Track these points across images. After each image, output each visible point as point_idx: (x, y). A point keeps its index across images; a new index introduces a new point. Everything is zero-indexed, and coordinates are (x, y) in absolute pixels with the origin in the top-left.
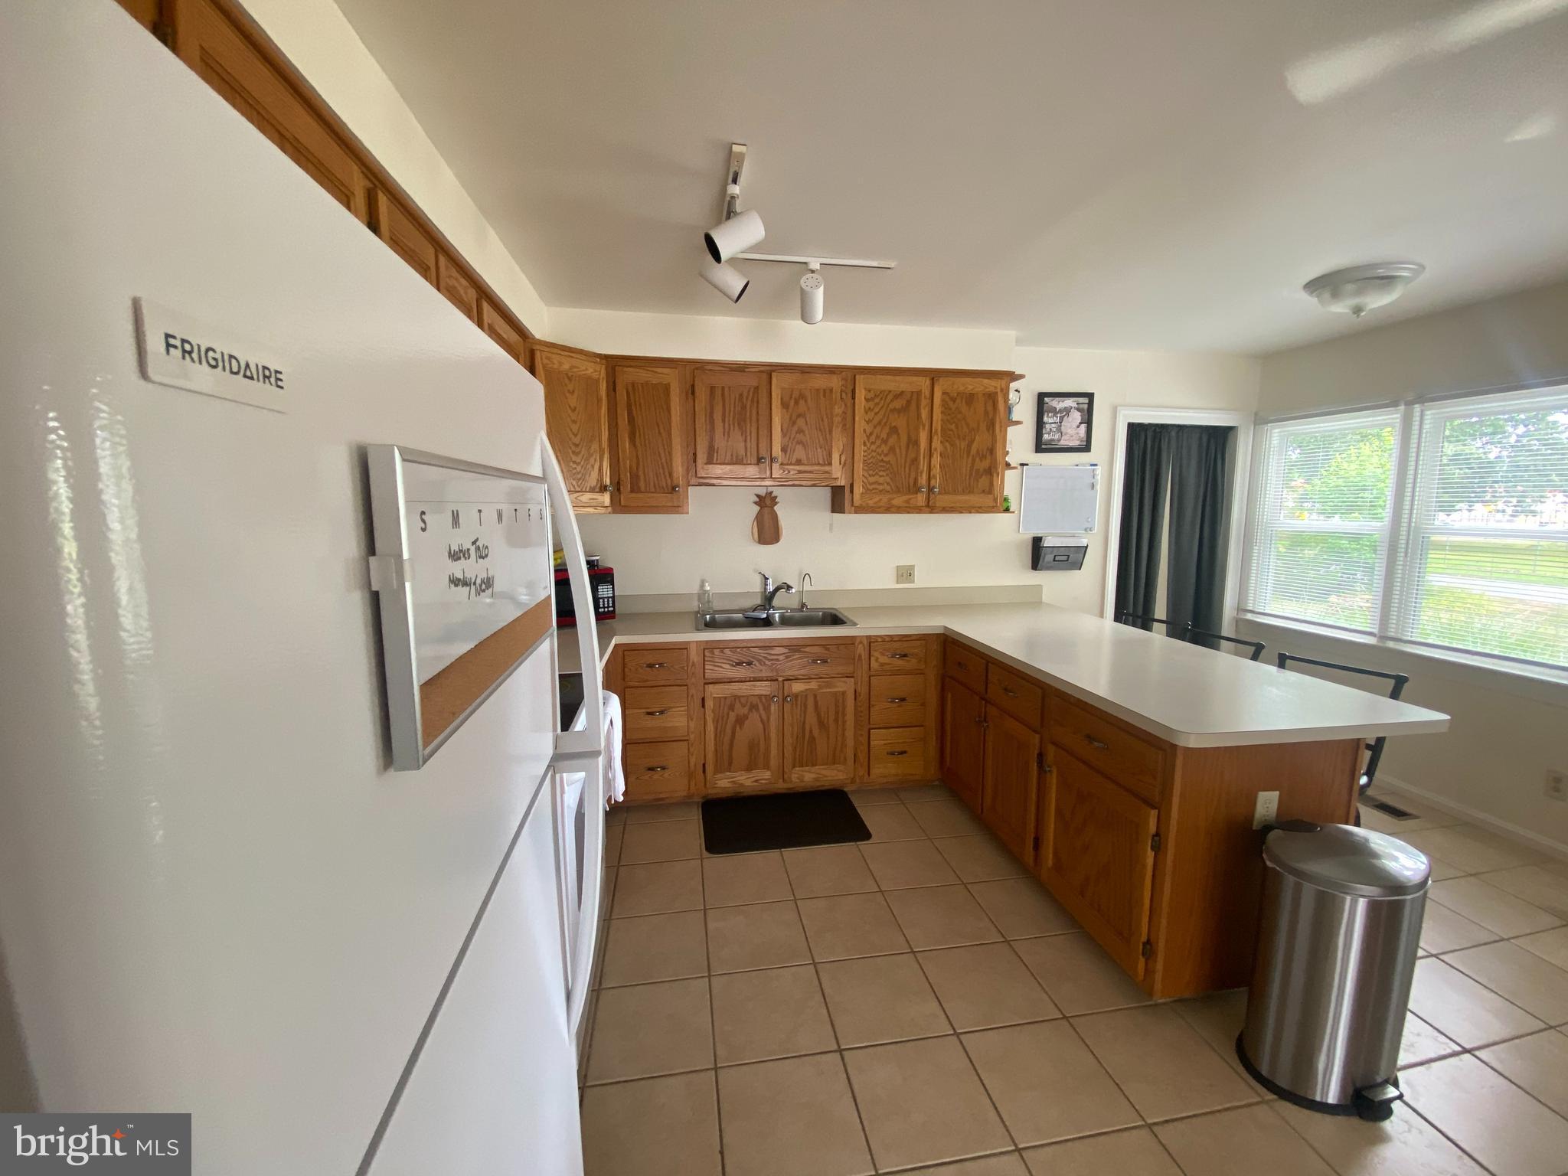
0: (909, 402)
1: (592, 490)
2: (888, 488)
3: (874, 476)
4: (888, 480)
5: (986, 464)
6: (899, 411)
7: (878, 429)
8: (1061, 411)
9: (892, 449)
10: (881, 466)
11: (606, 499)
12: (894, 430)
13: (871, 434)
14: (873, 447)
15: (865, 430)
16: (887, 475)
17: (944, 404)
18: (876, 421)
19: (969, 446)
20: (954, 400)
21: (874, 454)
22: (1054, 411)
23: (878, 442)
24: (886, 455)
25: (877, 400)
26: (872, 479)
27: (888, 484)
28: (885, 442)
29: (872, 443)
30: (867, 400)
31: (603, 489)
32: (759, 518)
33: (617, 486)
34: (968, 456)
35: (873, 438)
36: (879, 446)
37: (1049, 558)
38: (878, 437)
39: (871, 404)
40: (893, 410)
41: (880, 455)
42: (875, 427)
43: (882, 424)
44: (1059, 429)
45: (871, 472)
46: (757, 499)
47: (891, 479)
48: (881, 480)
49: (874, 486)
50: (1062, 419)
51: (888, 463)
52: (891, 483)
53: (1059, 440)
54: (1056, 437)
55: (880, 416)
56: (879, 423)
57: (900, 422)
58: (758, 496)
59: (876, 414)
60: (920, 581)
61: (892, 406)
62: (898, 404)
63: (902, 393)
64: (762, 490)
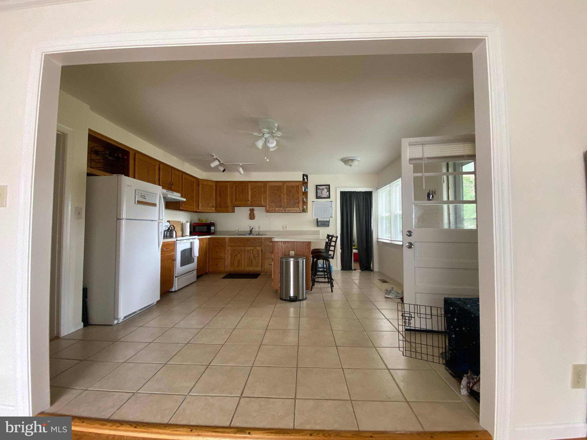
0: (279, 188)
1: (211, 207)
2: (275, 206)
5: (297, 201)
8: (321, 189)
9: (275, 198)
10: (273, 201)
11: (214, 209)
12: (276, 194)
13: (270, 195)
14: (271, 198)
16: (274, 203)
17: (287, 188)
19: (293, 197)
20: (289, 187)
22: (320, 189)
24: (274, 199)
25: (272, 188)
26: (271, 205)
27: (274, 205)
28: (274, 196)
30: (269, 188)
31: (213, 207)
32: (250, 214)
33: (216, 207)
34: (293, 200)
35: (271, 196)
37: (320, 224)
38: (272, 195)
40: (275, 190)
44: (322, 193)
45: (270, 203)
46: (250, 210)
48: (273, 205)
50: (322, 191)
53: (322, 196)
54: (321, 195)
56: (272, 192)
57: (277, 192)
59: (271, 190)
60: (288, 229)
61: (275, 189)
62: (276, 189)
63: (277, 186)
64: (251, 208)
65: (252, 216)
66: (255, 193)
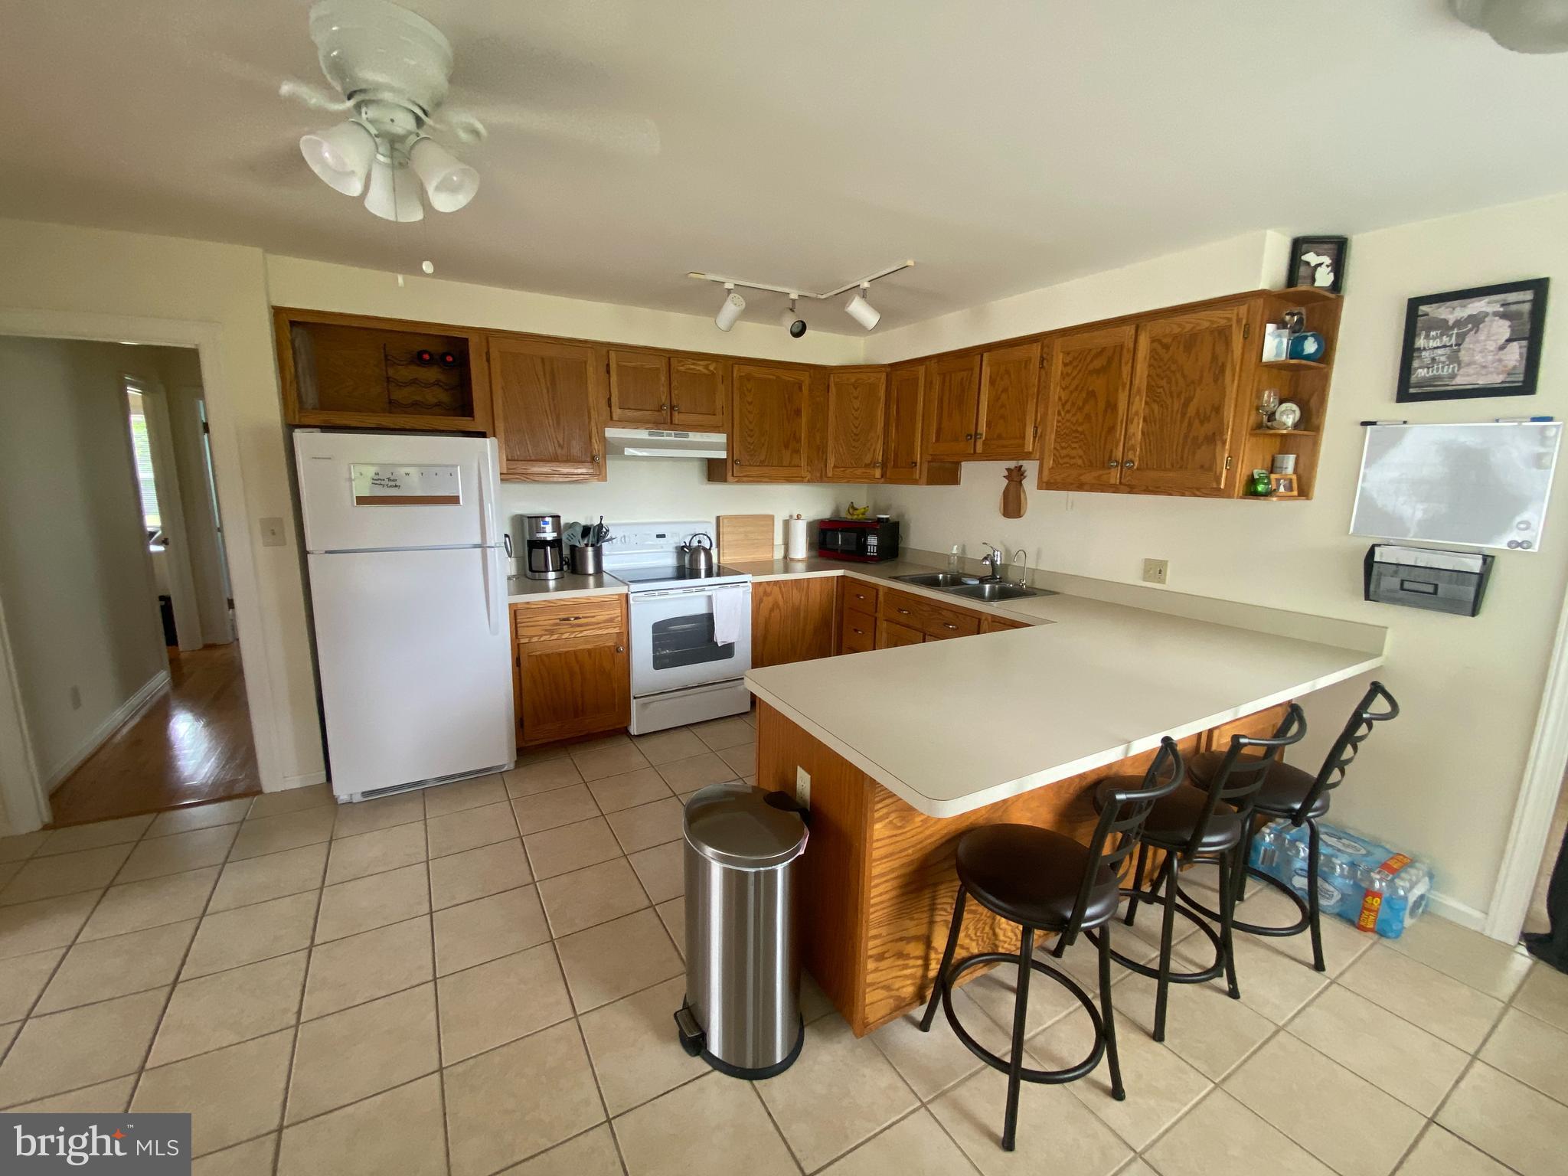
0: (1110, 360)
1: (867, 466)
2: (1080, 462)
3: (1065, 448)
4: (1081, 452)
5: (1208, 428)
6: (1098, 372)
7: (1075, 394)
8: (1458, 323)
9: (1088, 417)
10: (1076, 437)
11: (878, 473)
12: (1092, 394)
13: (1066, 402)
14: (1068, 416)
15: (1060, 399)
16: (1080, 447)
17: (1154, 354)
18: (1072, 387)
19: (1186, 405)
20: (1166, 347)
21: (1068, 424)
22: (1443, 326)
23: (1073, 411)
24: (1081, 424)
25: (1075, 364)
26: (1064, 452)
27: (1081, 457)
28: (1080, 409)
29: (1068, 412)
30: (1065, 365)
31: (876, 465)
32: (1006, 493)
33: (884, 465)
34: (1182, 422)
35: (1068, 407)
36: (1074, 415)
37: (1390, 583)
38: (1073, 404)
39: (1069, 369)
40: (1091, 373)
41: (1074, 425)
42: (1071, 392)
43: (1080, 388)
44: (1454, 358)
45: (1063, 444)
46: (1006, 474)
47: (1084, 451)
48: (1073, 453)
49: (1066, 460)
50: (1461, 338)
51: (1082, 433)
52: (1084, 457)
53: (1453, 376)
54: (1446, 371)
55: (1076, 382)
56: (1076, 389)
57: (1098, 384)
58: (1008, 470)
59: (1074, 378)
60: (1174, 582)
61: (1091, 367)
62: (1097, 364)
63: (1103, 350)
64: (1012, 464)
65: (1012, 506)
66: (1004, 396)
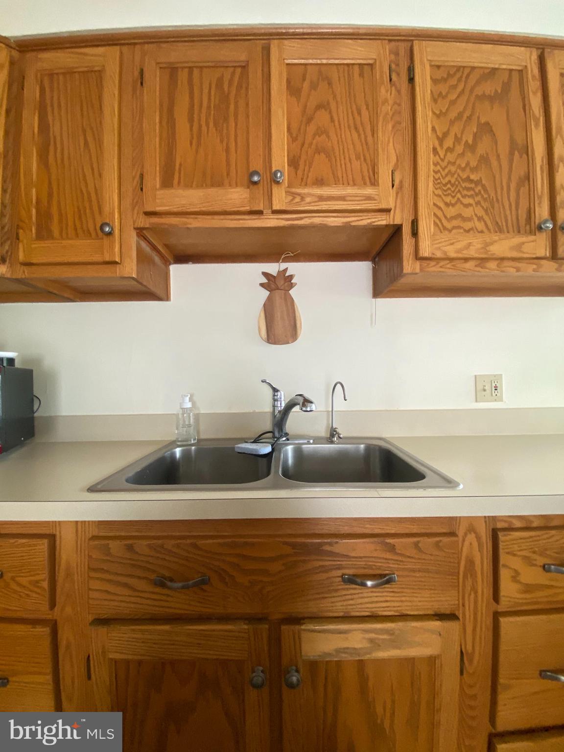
0: (506, 87)
2: (480, 226)
3: (453, 205)
4: (480, 212)
6: (492, 99)
7: (456, 129)
9: (484, 160)
10: (468, 189)
12: (486, 128)
13: (446, 135)
14: (451, 157)
15: (434, 129)
16: (478, 203)
18: (453, 115)
21: (453, 169)
23: (459, 149)
24: (474, 170)
25: (453, 81)
26: (451, 212)
27: (480, 219)
28: (471, 148)
29: (450, 150)
30: (435, 81)
32: (268, 309)
35: (449, 142)
36: (462, 155)
38: (457, 140)
39: (443, 88)
40: (482, 98)
41: (463, 170)
42: (452, 123)
43: (465, 118)
45: (448, 199)
46: (265, 280)
47: (486, 211)
48: (468, 212)
49: (455, 223)
51: (478, 182)
52: (486, 218)
55: (459, 107)
56: (460, 116)
57: (495, 116)
58: (265, 274)
59: (453, 103)
60: (510, 399)
61: (479, 91)
62: (488, 88)
63: (494, 71)
64: (273, 268)
65: (281, 326)
66: (322, 117)
